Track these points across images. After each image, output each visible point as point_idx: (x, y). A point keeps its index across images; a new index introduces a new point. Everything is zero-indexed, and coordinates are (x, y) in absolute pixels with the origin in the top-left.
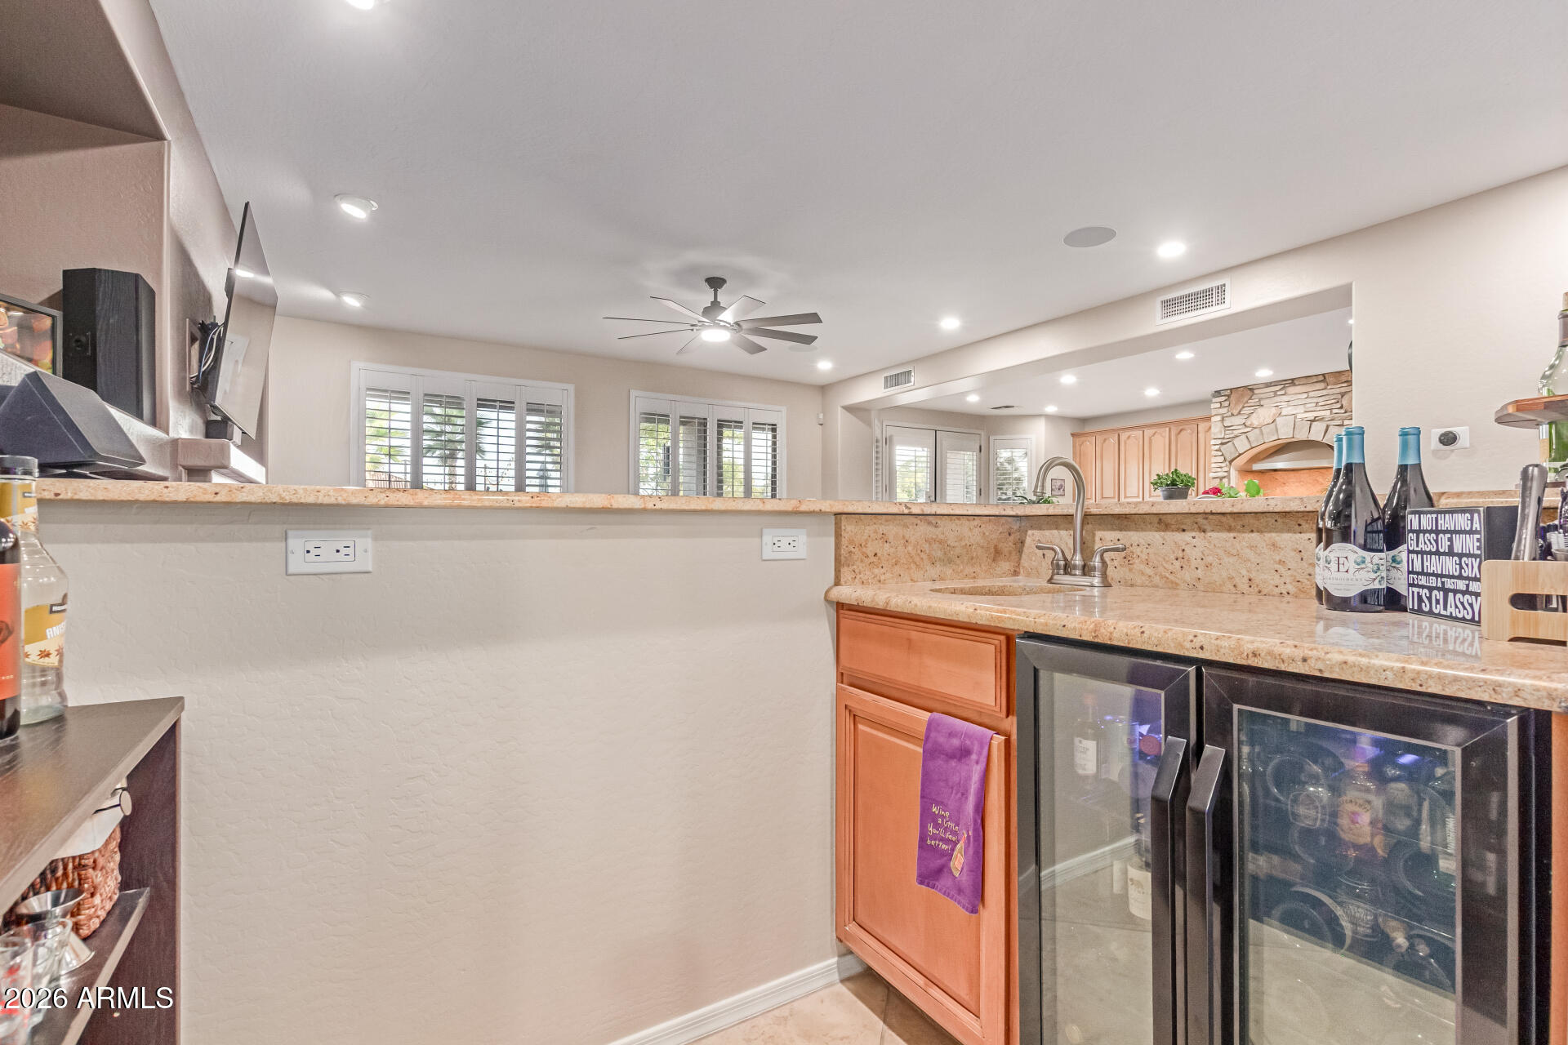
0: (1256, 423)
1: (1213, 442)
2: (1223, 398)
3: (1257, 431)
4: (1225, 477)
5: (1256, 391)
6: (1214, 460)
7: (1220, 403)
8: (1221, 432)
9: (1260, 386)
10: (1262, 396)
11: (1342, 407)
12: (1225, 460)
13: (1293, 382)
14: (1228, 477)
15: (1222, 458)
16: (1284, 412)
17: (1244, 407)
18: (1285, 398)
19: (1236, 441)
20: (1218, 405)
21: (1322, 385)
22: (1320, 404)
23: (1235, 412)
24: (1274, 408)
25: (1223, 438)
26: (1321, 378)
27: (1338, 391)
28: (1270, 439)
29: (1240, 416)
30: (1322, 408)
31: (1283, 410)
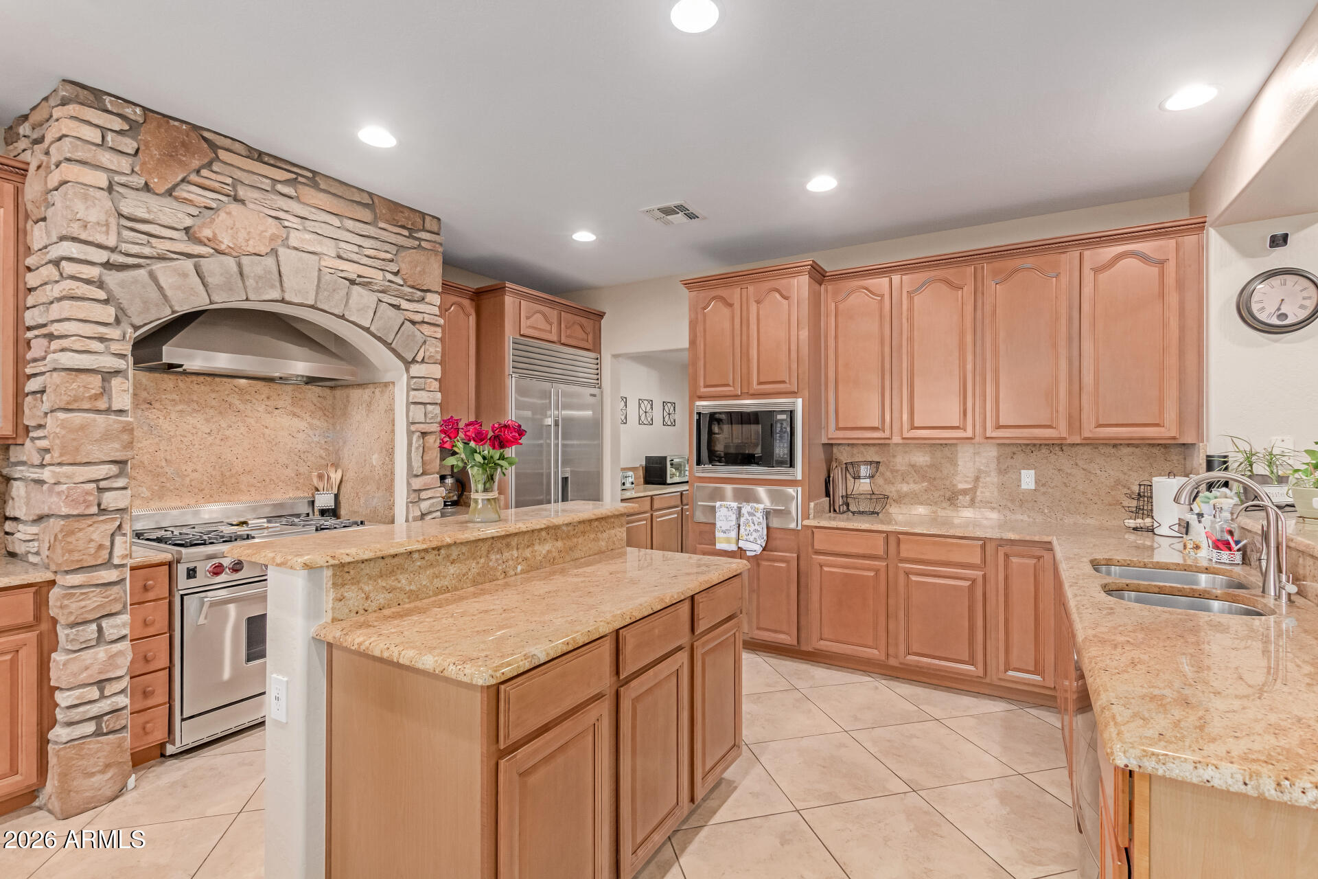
0: (226, 242)
2: (117, 124)
3: (231, 262)
5: (222, 154)
7: (104, 130)
9: (237, 146)
10: (238, 174)
11: (396, 273)
12: (118, 321)
13: (314, 178)
14: (125, 373)
15: (109, 313)
16: (295, 239)
17: (185, 180)
20: (96, 134)
21: (367, 215)
23: (156, 183)
24: (271, 220)
25: (112, 250)
26: (367, 200)
27: (393, 238)
28: (262, 297)
29: (167, 201)
30: (365, 260)
31: (294, 234)
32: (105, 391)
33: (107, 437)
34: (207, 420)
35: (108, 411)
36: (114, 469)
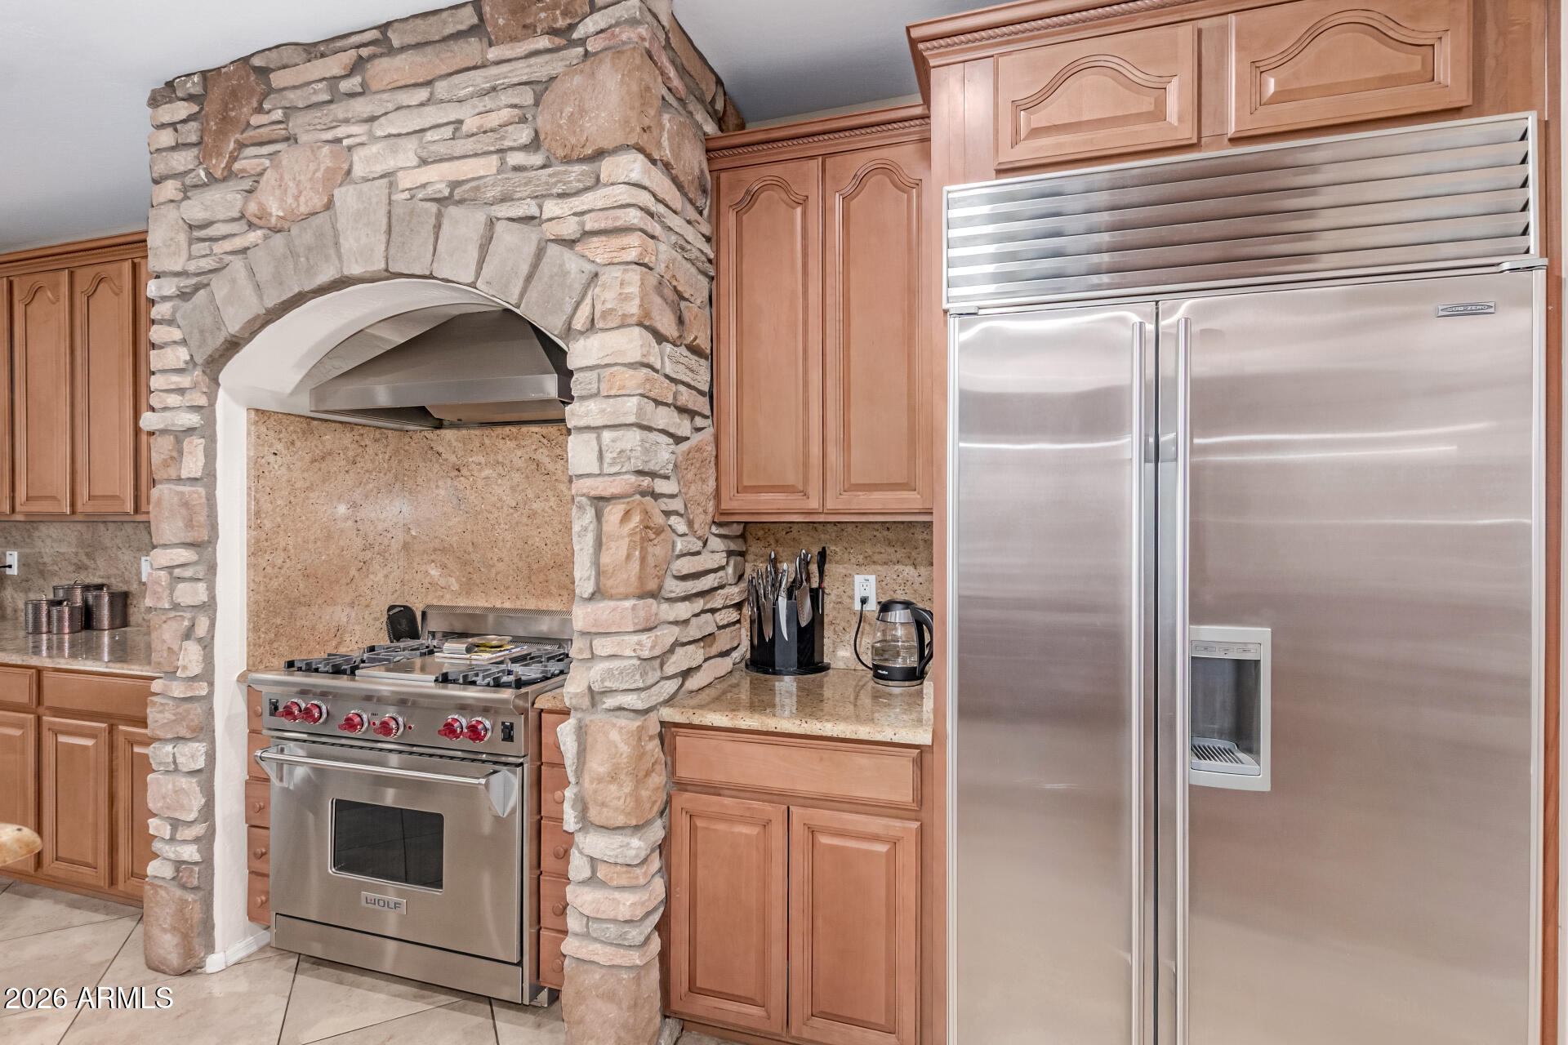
0: (276, 211)
1: (155, 288)
2: (187, 109)
3: (280, 245)
4: (190, 431)
5: (275, 80)
7: (176, 125)
9: (291, 56)
10: (292, 99)
11: (534, 145)
13: (384, 37)
14: (204, 430)
16: (358, 164)
17: (241, 146)
18: (362, 107)
19: (223, 286)
20: (169, 138)
21: (472, 51)
22: (466, 129)
24: (326, 149)
25: (185, 273)
26: (470, 20)
27: (522, 71)
29: (230, 184)
30: (462, 146)
31: (358, 156)
33: (172, 513)
35: (181, 479)
36: (186, 554)
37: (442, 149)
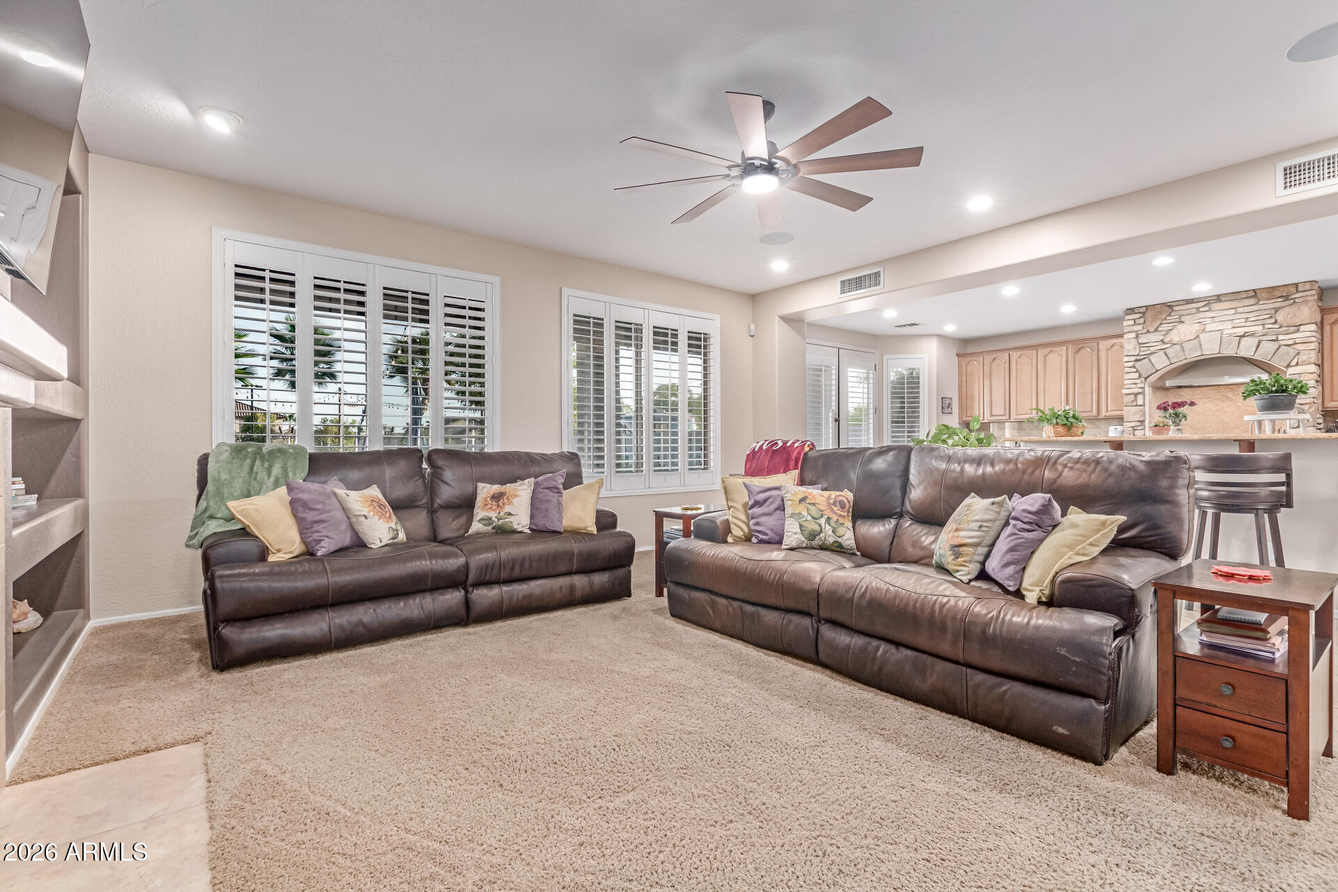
0: (1176, 340)
1: (1126, 359)
2: (1138, 316)
3: (1178, 347)
4: (1140, 393)
5: (1175, 308)
6: (1127, 376)
7: (1134, 320)
8: (1135, 348)
9: (1181, 303)
10: (1183, 312)
11: (1276, 322)
12: (1140, 376)
13: (1218, 298)
14: (1143, 393)
15: (1137, 374)
16: (1208, 328)
17: (1161, 324)
18: (1209, 314)
19: (1153, 358)
20: (1132, 322)
21: (1253, 301)
22: (1251, 319)
23: (1151, 329)
24: (1196, 325)
25: (1138, 355)
26: (1251, 294)
27: (1271, 306)
28: (1193, 355)
29: (1157, 333)
30: (1253, 323)
31: (1207, 326)
32: (1136, 399)
33: (1135, 413)
34: (1216, 405)
35: (1137, 405)
36: (1138, 424)
37: (1242, 325)
